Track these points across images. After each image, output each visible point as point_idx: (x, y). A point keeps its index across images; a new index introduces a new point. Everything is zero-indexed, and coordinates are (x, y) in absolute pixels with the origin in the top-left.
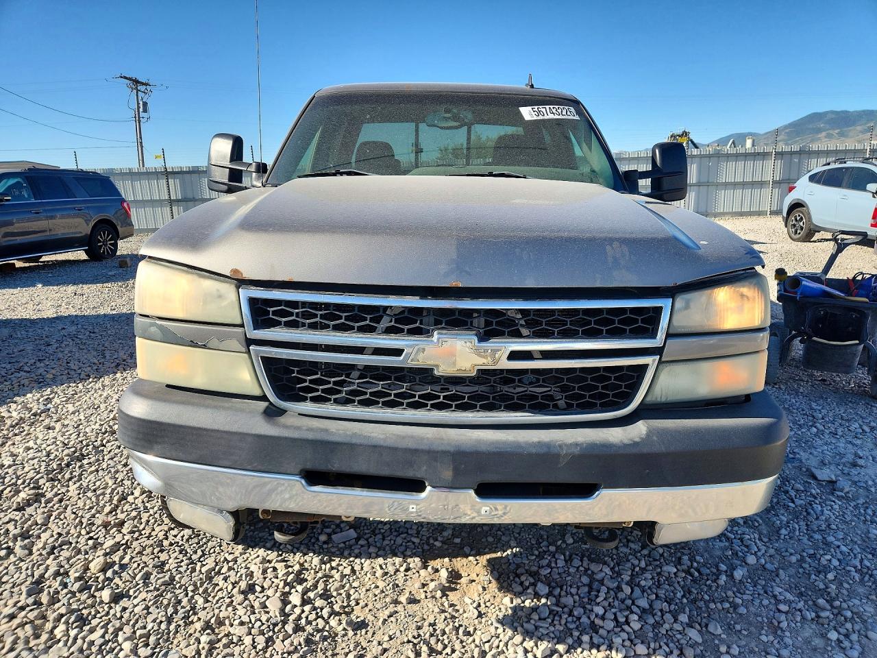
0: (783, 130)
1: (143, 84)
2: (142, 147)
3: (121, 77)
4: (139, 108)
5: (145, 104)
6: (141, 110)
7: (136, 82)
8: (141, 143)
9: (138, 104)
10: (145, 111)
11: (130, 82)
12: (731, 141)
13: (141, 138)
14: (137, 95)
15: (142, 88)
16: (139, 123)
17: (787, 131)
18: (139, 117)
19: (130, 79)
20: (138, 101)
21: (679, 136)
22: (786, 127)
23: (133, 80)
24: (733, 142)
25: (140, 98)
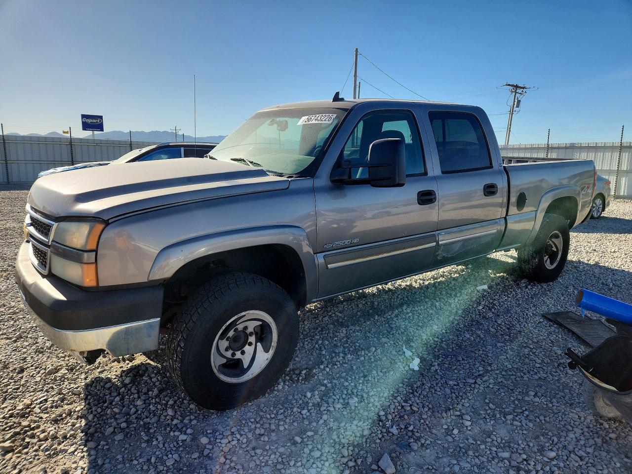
1: (521, 88)
2: (510, 131)
3: (507, 85)
4: (514, 104)
5: (519, 102)
6: (515, 106)
7: (517, 87)
8: (510, 128)
9: (514, 101)
10: (518, 106)
11: (512, 88)
13: (510, 125)
14: (515, 96)
15: (519, 91)
16: (512, 115)
18: (513, 111)
19: (512, 86)
20: (514, 100)
23: (515, 86)
25: (516, 98)
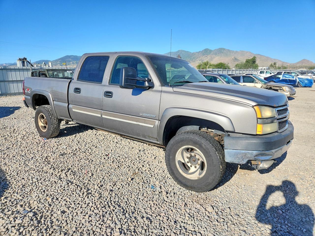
0: (58, 60)
12: (44, 63)
17: (60, 60)
21: (22, 59)
22: (59, 59)
24: (45, 63)
